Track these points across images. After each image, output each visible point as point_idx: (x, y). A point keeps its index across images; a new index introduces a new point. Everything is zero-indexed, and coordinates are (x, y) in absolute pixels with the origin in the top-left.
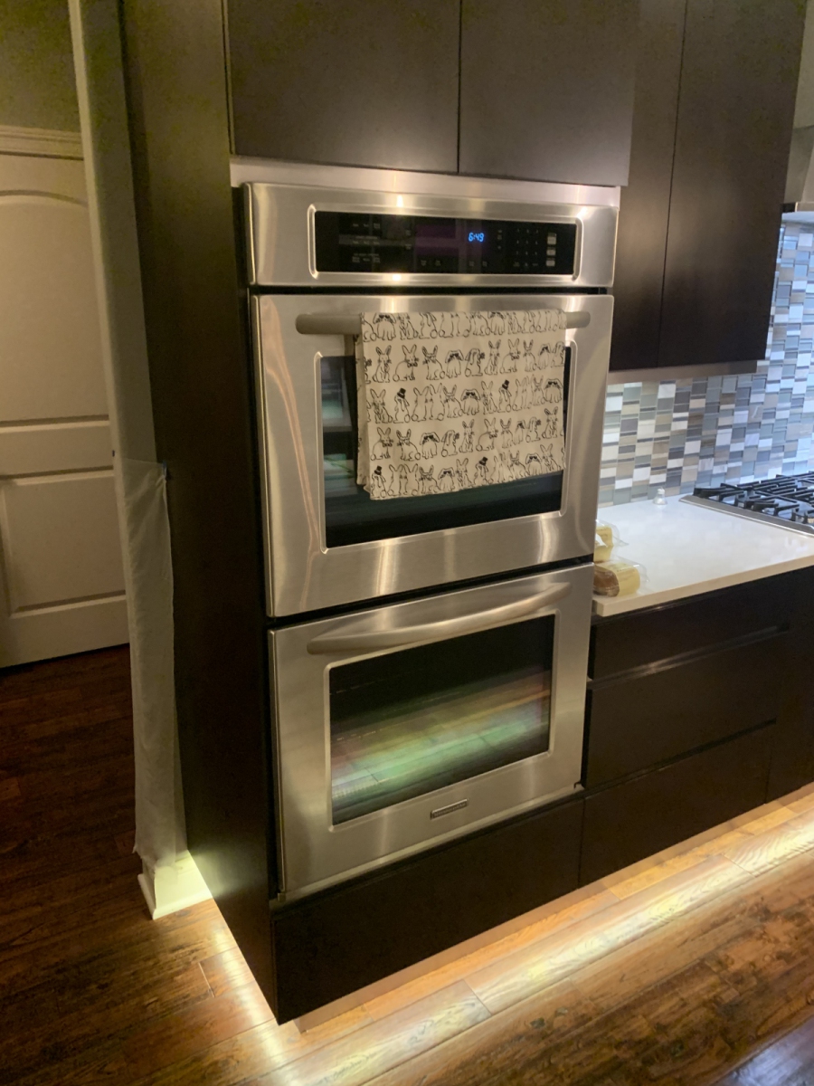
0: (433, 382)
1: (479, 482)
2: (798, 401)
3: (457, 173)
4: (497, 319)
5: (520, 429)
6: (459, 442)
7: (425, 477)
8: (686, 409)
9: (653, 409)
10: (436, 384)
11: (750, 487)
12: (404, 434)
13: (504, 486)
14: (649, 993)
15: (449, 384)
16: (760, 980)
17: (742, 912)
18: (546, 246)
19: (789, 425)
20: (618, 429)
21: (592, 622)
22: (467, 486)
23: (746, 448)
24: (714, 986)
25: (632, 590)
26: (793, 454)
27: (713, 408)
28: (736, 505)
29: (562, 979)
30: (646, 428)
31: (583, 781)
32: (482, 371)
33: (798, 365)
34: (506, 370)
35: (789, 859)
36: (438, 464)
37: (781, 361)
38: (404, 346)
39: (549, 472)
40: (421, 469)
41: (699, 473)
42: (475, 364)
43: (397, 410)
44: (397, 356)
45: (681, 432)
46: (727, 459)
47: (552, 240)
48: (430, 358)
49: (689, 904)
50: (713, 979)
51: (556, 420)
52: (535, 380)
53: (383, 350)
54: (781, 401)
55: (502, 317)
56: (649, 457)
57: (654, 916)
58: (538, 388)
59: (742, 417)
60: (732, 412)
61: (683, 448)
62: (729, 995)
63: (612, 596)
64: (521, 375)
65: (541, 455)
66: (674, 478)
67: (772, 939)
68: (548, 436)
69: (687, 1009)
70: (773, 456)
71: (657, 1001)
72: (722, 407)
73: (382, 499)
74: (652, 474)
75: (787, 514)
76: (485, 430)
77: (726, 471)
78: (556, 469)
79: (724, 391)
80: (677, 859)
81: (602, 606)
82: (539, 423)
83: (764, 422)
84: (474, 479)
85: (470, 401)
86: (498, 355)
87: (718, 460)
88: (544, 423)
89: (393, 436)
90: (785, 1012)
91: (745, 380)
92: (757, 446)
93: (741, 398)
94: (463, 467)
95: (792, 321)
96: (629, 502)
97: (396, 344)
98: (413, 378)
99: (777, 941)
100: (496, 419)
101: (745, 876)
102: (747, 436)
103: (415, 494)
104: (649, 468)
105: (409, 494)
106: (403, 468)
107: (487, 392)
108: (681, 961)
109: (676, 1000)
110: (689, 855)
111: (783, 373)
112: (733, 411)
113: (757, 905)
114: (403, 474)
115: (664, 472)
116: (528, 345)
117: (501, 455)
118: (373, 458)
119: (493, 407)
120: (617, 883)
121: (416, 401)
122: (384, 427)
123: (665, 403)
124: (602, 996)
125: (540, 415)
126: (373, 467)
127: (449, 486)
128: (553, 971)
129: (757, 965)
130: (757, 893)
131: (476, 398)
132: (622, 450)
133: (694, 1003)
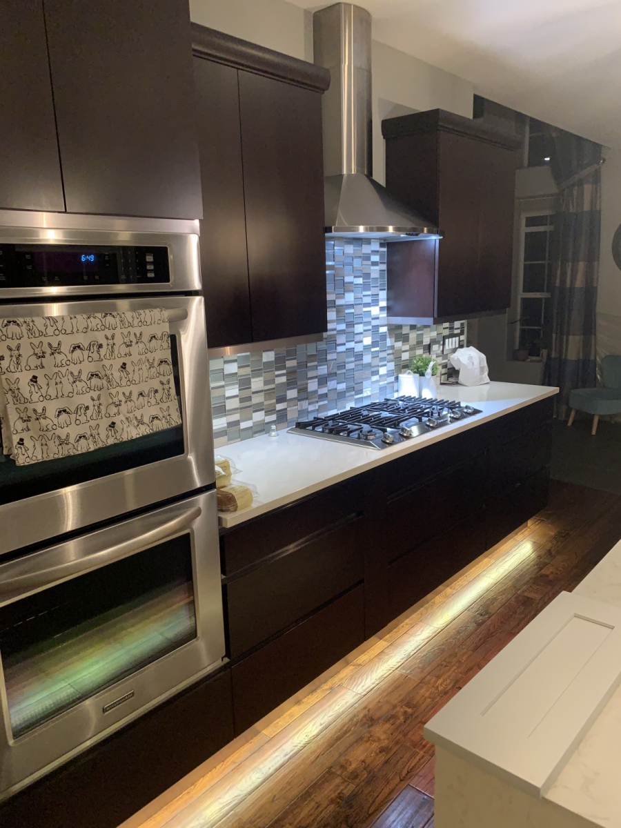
0: (60, 369)
1: (111, 441)
2: (359, 356)
3: (66, 212)
4: (109, 318)
5: (141, 398)
6: (89, 413)
7: (63, 442)
8: (284, 367)
9: (261, 369)
10: (63, 370)
11: (333, 418)
12: (40, 411)
13: (132, 441)
14: (292, 805)
15: (75, 369)
16: (369, 772)
17: (355, 725)
18: (146, 263)
19: (355, 373)
20: (237, 386)
21: (220, 533)
22: (100, 445)
23: (328, 391)
24: (338, 786)
25: (246, 505)
26: (361, 392)
27: (303, 365)
28: (323, 432)
29: (229, 813)
30: (257, 383)
31: (228, 655)
32: (102, 357)
33: (356, 332)
34: (123, 355)
35: (385, 678)
36: (73, 432)
37: (344, 330)
38: (31, 343)
39: (169, 427)
40: (59, 437)
41: (299, 411)
42: (95, 352)
43: (31, 393)
44: (26, 351)
45: (282, 384)
46: (317, 399)
47: (150, 258)
48: (55, 351)
49: (320, 728)
50: (338, 781)
51: (170, 388)
52: (148, 360)
53: (14, 347)
54: (348, 357)
55: (113, 316)
56: (262, 403)
57: (295, 744)
58: (151, 366)
59: (323, 370)
60: (316, 368)
61: (286, 395)
62: (348, 790)
63: (233, 511)
64: (135, 357)
65: (161, 416)
66: (282, 417)
67: (376, 739)
68: (165, 400)
69: (320, 809)
70: (347, 394)
71: (298, 810)
72: (309, 365)
73: (27, 464)
74: (266, 415)
75: (355, 435)
76: (111, 401)
77: (317, 408)
78: (174, 424)
79: (308, 354)
80: (310, 696)
81: (226, 520)
82: (156, 391)
83: (338, 372)
84: (106, 439)
85: (95, 381)
86: (114, 344)
87: (311, 401)
88: (160, 391)
89: (30, 413)
90: (386, 791)
91: (322, 346)
92: (336, 389)
93: (321, 358)
94: (96, 431)
95: (347, 303)
96: (252, 437)
97: (25, 342)
98: (43, 367)
99: (379, 739)
100: (119, 392)
101: (357, 697)
102: (328, 383)
103: (56, 456)
104: (263, 412)
105: (51, 458)
106: (43, 436)
107: (108, 373)
108: (315, 773)
109: (313, 804)
110: (318, 691)
111: (346, 338)
112: (317, 366)
113: (365, 716)
114: (44, 442)
115: (274, 413)
116: (138, 335)
117: (127, 419)
118: (15, 432)
119: (115, 383)
120: (268, 726)
121: (48, 384)
122: (22, 407)
123: (268, 364)
124: (259, 817)
125: (157, 385)
126: (16, 439)
127: (85, 447)
128: (221, 809)
129: (367, 761)
130: (365, 708)
131: (100, 378)
132: (242, 400)
133: (325, 803)
